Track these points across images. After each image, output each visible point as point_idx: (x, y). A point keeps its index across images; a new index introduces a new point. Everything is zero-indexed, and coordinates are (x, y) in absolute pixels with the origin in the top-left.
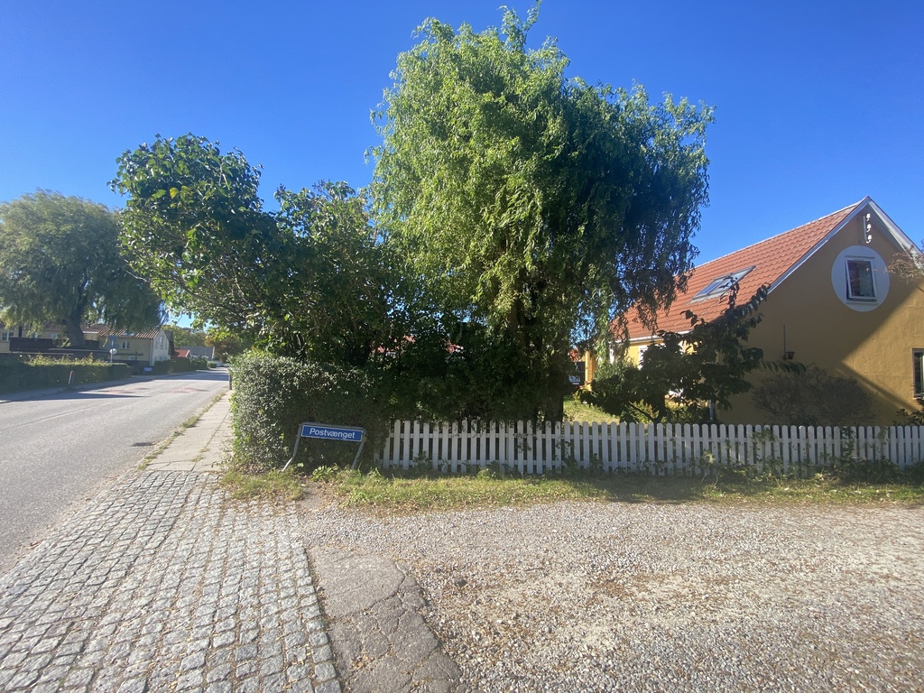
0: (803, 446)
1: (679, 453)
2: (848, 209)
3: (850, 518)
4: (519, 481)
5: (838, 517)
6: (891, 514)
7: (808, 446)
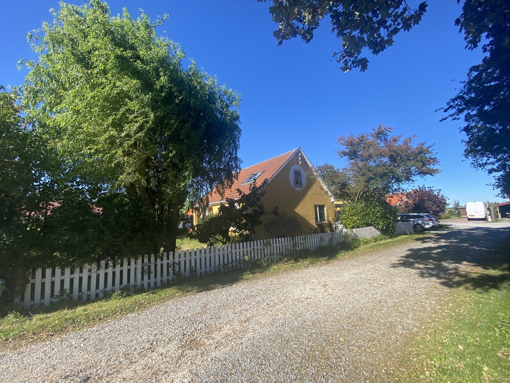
0: (281, 247)
1: (234, 258)
2: (294, 151)
3: (296, 275)
4: (144, 294)
5: (292, 276)
6: (309, 271)
7: (282, 246)
